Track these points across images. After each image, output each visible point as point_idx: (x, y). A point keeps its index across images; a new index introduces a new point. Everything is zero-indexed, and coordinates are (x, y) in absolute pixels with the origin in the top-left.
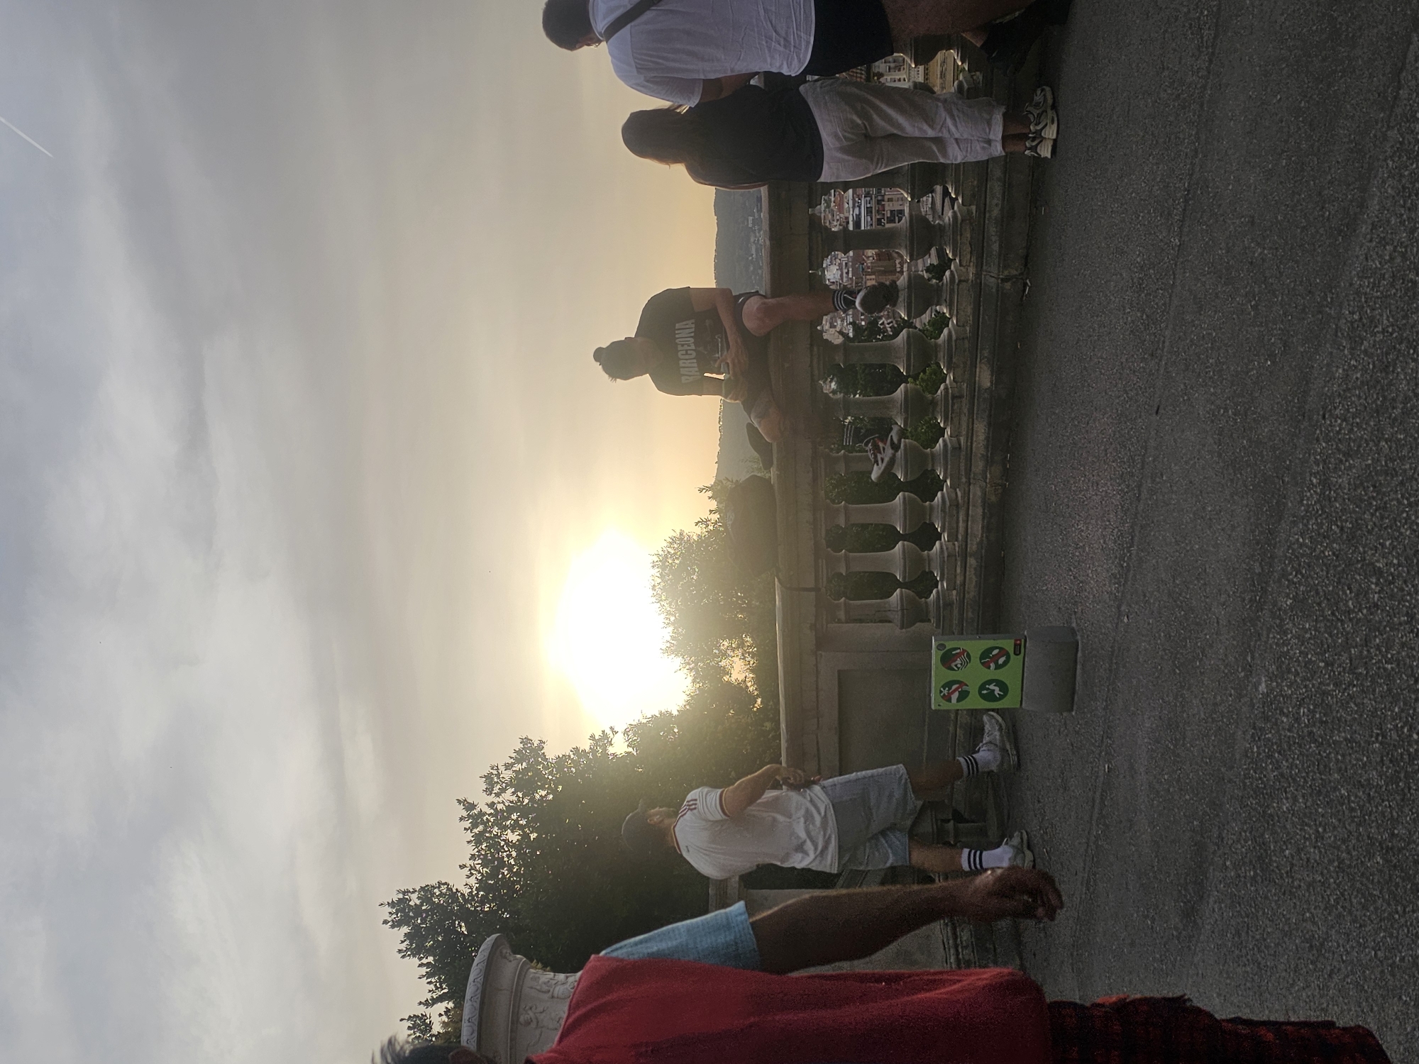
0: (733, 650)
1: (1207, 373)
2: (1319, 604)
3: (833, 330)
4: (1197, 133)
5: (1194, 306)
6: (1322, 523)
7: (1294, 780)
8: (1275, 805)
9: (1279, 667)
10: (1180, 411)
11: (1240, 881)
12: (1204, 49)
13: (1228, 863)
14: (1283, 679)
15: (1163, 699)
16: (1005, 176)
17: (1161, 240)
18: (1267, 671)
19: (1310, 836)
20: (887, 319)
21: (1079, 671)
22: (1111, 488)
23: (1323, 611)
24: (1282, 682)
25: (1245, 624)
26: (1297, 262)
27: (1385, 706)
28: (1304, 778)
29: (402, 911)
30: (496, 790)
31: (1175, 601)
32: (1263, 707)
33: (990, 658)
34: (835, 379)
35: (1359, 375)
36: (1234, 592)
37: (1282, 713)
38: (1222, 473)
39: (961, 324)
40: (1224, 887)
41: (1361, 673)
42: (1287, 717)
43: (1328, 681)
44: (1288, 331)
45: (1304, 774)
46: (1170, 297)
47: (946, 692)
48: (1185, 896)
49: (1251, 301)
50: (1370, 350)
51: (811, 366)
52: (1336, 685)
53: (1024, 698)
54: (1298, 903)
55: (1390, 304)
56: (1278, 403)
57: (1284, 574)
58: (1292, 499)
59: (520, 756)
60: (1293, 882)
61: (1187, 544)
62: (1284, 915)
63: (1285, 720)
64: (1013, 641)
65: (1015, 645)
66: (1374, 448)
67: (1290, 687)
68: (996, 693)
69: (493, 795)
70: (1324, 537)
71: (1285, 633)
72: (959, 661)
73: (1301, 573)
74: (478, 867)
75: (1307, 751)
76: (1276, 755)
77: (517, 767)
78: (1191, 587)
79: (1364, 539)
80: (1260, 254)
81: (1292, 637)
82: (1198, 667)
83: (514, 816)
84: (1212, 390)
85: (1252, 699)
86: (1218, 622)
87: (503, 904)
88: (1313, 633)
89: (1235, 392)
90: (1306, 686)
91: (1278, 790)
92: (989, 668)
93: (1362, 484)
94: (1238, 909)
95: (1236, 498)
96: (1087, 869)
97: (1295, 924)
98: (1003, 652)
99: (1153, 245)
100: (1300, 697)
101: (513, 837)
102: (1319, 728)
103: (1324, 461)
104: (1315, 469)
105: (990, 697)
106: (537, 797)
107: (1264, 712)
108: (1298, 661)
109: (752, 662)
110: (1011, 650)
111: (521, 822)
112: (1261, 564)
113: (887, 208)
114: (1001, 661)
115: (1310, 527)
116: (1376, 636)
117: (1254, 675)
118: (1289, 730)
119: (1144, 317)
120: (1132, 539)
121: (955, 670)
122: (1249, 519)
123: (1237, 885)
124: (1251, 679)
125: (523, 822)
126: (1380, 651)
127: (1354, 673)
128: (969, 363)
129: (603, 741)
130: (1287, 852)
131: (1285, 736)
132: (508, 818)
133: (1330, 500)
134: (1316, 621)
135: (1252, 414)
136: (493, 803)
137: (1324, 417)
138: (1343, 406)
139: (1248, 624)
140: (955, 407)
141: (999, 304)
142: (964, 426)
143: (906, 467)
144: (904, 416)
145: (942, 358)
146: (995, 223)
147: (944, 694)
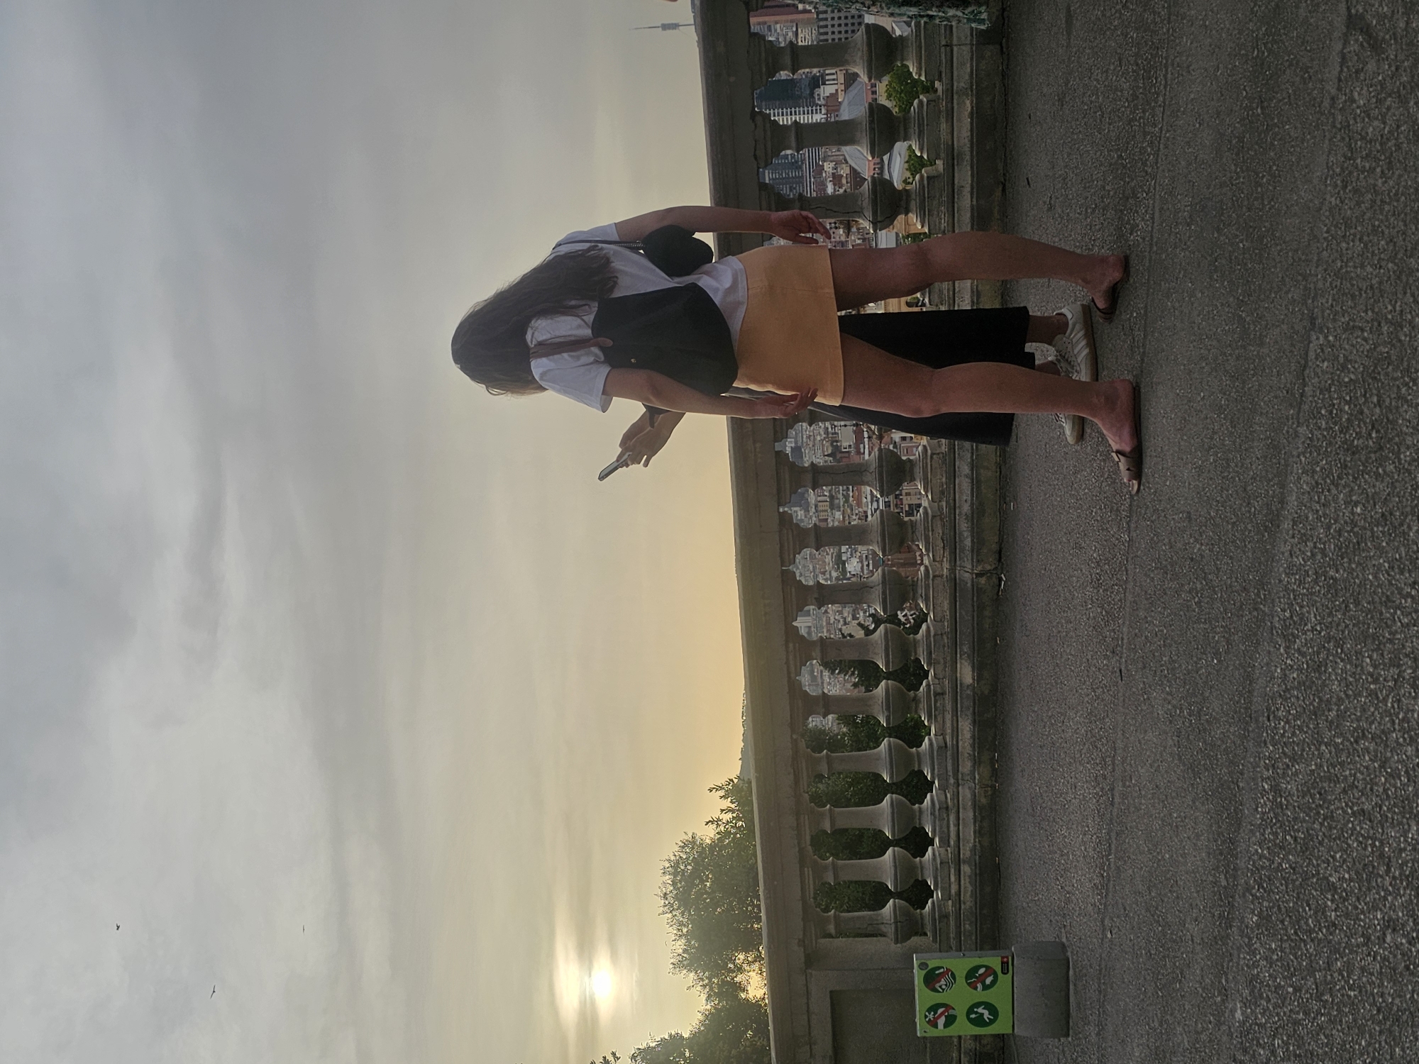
1: (1162, 671)
2: (1282, 922)
5: (1146, 602)
6: (1276, 832)
9: (1252, 992)
10: (1142, 710)
14: (1257, 1005)
15: (1148, 1025)
17: (1113, 536)
18: (1241, 995)
21: (1072, 992)
22: (1087, 791)
23: (1286, 930)
25: (1217, 943)
26: (1231, 558)
27: (1353, 1039)
31: (1153, 916)
32: (1241, 1037)
33: (976, 978)
35: (1295, 676)
36: (1204, 907)
37: (1259, 1045)
38: (1184, 777)
39: (938, 619)
41: (1327, 1000)
42: (1264, 1048)
43: (1297, 1009)
44: (1230, 629)
47: (931, 1016)
50: (1302, 649)
52: (1305, 1013)
53: (1016, 1021)
55: (1316, 602)
56: (1227, 704)
57: (1248, 889)
58: (1248, 805)
61: (1158, 853)
63: (1262, 1053)
64: (1000, 958)
65: (1002, 963)
66: (1316, 753)
67: (1263, 1014)
68: (985, 1017)
70: (1280, 848)
71: (1254, 953)
72: (943, 982)
73: (1262, 886)
78: (1166, 900)
79: (1316, 851)
81: (1260, 958)
82: (1178, 990)
84: (1167, 689)
85: (1230, 1028)
86: (1192, 940)
88: (1280, 954)
89: (1188, 691)
90: (1278, 1014)
92: (976, 988)
93: (1309, 791)
95: (1197, 804)
98: (990, 970)
99: (1106, 541)
100: (1274, 1026)
103: (1273, 765)
104: (1266, 774)
105: (979, 1022)
107: (1242, 1042)
108: (1268, 985)
110: (998, 970)
112: (1225, 876)
114: (988, 981)
115: (1267, 836)
116: (1337, 959)
117: (1229, 999)
119: (1104, 613)
120: (1110, 845)
122: (1211, 826)
124: (1227, 1004)
126: (1343, 977)
127: (1322, 1001)
128: (949, 658)
133: (1282, 808)
134: (1281, 941)
135: (1205, 715)
137: (1269, 720)
138: (1284, 708)
139: (1220, 942)
140: (938, 705)
141: (975, 599)
142: (948, 724)
143: (892, 767)
144: (886, 714)
145: (922, 654)
146: (966, 518)
147: (930, 1019)
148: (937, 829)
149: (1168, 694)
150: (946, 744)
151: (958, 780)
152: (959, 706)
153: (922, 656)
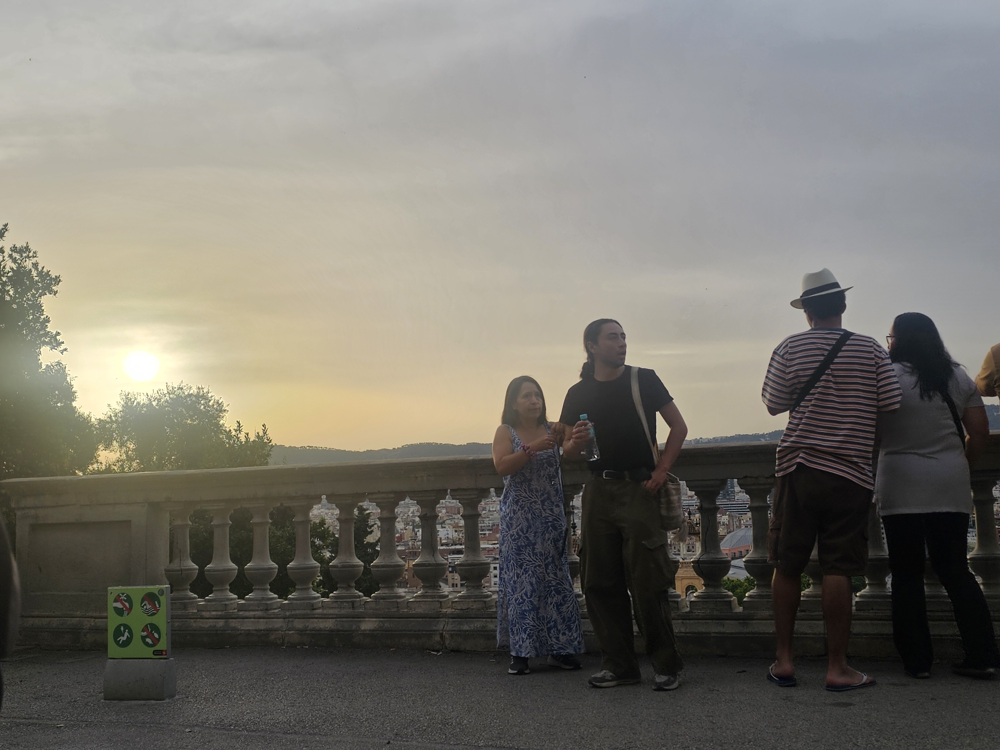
33: (151, 631)
39: (409, 605)
47: (123, 597)
53: (117, 660)
64: (165, 649)
65: (162, 651)
68: (121, 638)
92: (143, 631)
98: (157, 641)
105: (117, 633)
114: (149, 640)
120: (254, 731)
128: (380, 613)
140: (345, 604)
141: (424, 632)
142: (331, 611)
143: (298, 569)
144: (339, 565)
145: (383, 592)
146: (483, 626)
147: (121, 596)
148: (252, 602)
150: (316, 609)
151: (289, 618)
152: (344, 619)
153: (381, 592)
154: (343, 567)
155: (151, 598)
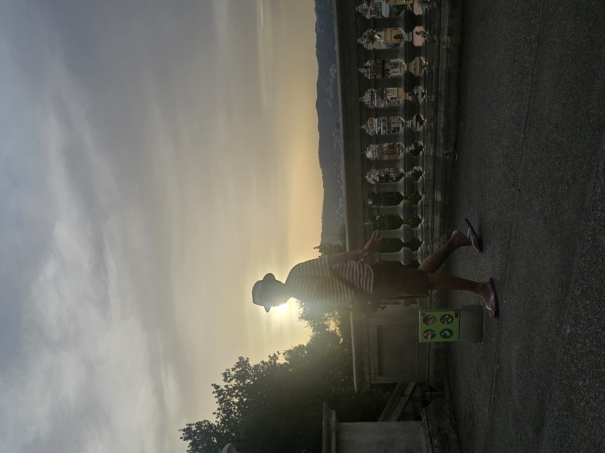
0: (330, 317)
1: (538, 193)
2: (593, 293)
3: (370, 179)
4: (531, 89)
5: (532, 164)
6: (593, 257)
7: (584, 372)
8: (576, 383)
9: (576, 321)
10: (527, 209)
11: (561, 417)
12: (533, 52)
13: (555, 409)
15: (523, 336)
16: (445, 110)
17: (516, 135)
18: (570, 323)
19: (592, 396)
20: (393, 174)
21: (484, 324)
23: (595, 296)
24: (577, 328)
25: (559, 303)
26: (578, 143)
28: (589, 371)
29: (188, 433)
30: (228, 379)
31: (527, 293)
32: (569, 339)
33: (444, 319)
34: (372, 200)
36: (554, 289)
37: (578, 342)
38: (547, 236)
39: (428, 174)
40: (553, 420)
42: (580, 344)
43: (598, 327)
44: (575, 173)
45: (588, 369)
46: (521, 160)
47: (425, 334)
48: (536, 424)
49: (558, 161)
51: (363, 193)
53: (460, 336)
54: (588, 427)
56: (571, 205)
57: (577, 280)
58: (579, 247)
59: (239, 365)
60: (585, 417)
62: (581, 432)
63: (579, 345)
64: (454, 312)
65: (456, 313)
67: (581, 330)
68: (448, 335)
69: (227, 382)
70: (595, 263)
71: (578, 306)
72: (431, 321)
73: (584, 279)
74: (221, 413)
75: (590, 358)
76: (576, 361)
77: (238, 370)
78: (534, 286)
80: (561, 140)
81: (581, 308)
82: (538, 322)
83: (236, 391)
84: (541, 200)
85: (563, 336)
86: (547, 302)
87: (232, 430)
88: (591, 306)
89: (551, 200)
90: (588, 330)
91: (577, 376)
92: (444, 323)
94: (560, 429)
95: (553, 247)
96: (490, 412)
97: (587, 436)
98: (450, 316)
99: (512, 138)
100: (586, 335)
101: (236, 400)
102: (595, 348)
103: (593, 230)
104: (589, 233)
105: (445, 336)
106: (246, 382)
107: (569, 342)
108: (584, 318)
109: (338, 322)
110: (454, 316)
111: (239, 394)
112: (566, 276)
113: (392, 126)
114: (449, 320)
115: (588, 259)
117: (564, 325)
118: (582, 349)
119: (509, 169)
120: (507, 265)
121: (429, 325)
122: (560, 256)
123: (559, 419)
124: (562, 327)
125: (240, 394)
128: (431, 190)
129: (275, 357)
130: (582, 404)
131: (579, 352)
132: (234, 392)
133: (597, 247)
134: (592, 301)
135: (560, 210)
136: (227, 386)
137: (593, 211)
138: (601, 205)
139: (561, 302)
140: (426, 210)
141: (444, 165)
142: (430, 218)
143: (405, 236)
144: (404, 214)
145: (420, 189)
146: (442, 130)
147: (425, 336)
149: (541, 202)
150: (429, 226)
151: (433, 241)
152: (435, 210)
153: (420, 190)
154: (405, 212)
155: (426, 320)
